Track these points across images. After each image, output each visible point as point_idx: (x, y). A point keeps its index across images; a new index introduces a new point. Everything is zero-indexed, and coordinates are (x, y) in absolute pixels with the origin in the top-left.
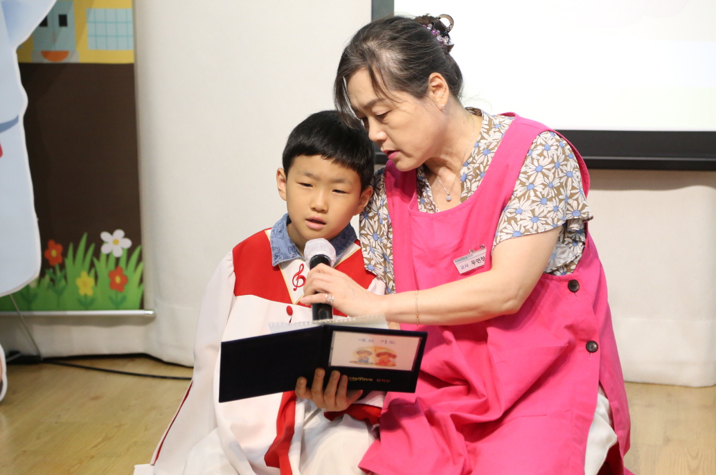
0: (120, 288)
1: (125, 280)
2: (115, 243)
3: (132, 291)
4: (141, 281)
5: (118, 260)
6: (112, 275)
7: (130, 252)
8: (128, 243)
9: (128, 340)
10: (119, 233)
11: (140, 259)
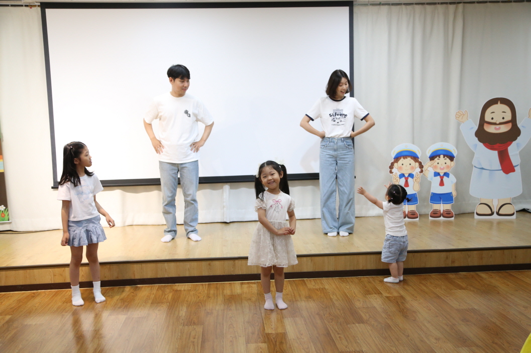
0: (3, 217)
1: (5, 215)
2: (2, 208)
3: (6, 217)
4: (8, 215)
5: (3, 211)
6: (2, 214)
7: (5, 209)
8: (5, 208)
9: (7, 227)
10: (3, 206)
11: (8, 211)
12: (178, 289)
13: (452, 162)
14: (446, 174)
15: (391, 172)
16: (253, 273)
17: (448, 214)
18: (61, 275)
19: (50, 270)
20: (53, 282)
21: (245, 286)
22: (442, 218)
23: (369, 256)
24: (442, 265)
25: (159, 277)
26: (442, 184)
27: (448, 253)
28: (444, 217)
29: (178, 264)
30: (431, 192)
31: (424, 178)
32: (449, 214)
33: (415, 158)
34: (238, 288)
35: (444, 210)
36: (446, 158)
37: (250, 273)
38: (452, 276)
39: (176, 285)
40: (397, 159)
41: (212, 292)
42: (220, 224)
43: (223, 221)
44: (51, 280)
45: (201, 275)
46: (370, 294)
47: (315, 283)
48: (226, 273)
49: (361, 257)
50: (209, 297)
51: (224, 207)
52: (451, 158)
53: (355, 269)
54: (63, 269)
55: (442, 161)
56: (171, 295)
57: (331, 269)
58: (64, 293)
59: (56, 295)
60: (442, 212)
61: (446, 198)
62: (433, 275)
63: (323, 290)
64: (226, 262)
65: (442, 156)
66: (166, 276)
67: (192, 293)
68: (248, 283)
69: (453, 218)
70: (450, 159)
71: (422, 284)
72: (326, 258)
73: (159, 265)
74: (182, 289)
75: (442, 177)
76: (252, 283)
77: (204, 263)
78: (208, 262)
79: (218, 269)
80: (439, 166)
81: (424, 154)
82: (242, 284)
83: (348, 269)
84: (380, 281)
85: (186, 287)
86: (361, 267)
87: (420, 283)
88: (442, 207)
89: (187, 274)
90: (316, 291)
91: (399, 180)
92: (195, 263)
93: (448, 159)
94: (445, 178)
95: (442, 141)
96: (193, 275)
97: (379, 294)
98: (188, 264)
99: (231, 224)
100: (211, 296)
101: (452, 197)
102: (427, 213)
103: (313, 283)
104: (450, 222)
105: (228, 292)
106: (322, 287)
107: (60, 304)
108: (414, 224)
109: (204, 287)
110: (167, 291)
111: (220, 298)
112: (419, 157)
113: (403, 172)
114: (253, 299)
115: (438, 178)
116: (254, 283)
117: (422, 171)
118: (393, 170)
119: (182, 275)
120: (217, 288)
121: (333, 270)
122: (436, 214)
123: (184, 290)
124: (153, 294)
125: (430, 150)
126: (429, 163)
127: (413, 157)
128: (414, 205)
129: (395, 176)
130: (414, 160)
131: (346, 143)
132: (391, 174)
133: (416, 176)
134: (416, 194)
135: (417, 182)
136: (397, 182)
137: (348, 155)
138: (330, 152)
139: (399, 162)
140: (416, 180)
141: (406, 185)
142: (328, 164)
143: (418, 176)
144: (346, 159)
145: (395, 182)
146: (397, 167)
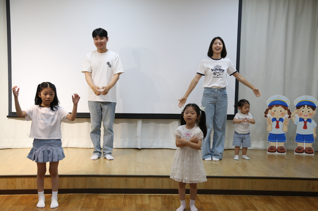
12: (102, 197)
13: (314, 111)
14: (309, 120)
15: (266, 116)
16: (158, 188)
17: (309, 151)
18: (13, 184)
19: (5, 179)
20: (6, 189)
21: (152, 198)
22: (304, 154)
23: (247, 180)
24: (304, 190)
25: (87, 188)
26: (305, 127)
27: (310, 181)
28: (306, 153)
29: (102, 178)
30: (297, 133)
31: (292, 122)
32: (311, 150)
33: (285, 106)
34: (147, 199)
35: (306, 148)
36: (309, 107)
37: (156, 188)
38: (312, 199)
39: (100, 195)
40: (271, 106)
41: (127, 201)
42: (133, 150)
43: (136, 148)
44: (5, 187)
45: (119, 188)
46: (248, 209)
47: (205, 198)
48: (138, 187)
49: (241, 180)
50: (125, 205)
51: (137, 137)
52: (314, 107)
53: (237, 189)
54: (14, 179)
55: (306, 110)
56: (96, 202)
57: (218, 188)
58: (14, 198)
59: (8, 199)
60: (304, 149)
61: (308, 138)
62: (297, 198)
63: (212, 204)
64: (139, 179)
65: (306, 106)
66: (93, 187)
67: (112, 201)
68: (155, 196)
69: (313, 154)
70: (312, 109)
71: (288, 204)
72: (214, 179)
73: (88, 178)
74: (105, 198)
75: (306, 122)
76: (157, 196)
77: (122, 179)
78: (125, 178)
79: (133, 184)
80: (304, 113)
81: (292, 103)
82: (150, 196)
83: (231, 189)
84: (255, 200)
85: (108, 196)
86: (241, 189)
87: (287, 203)
88: (305, 145)
89: (109, 187)
90: (207, 205)
91: (271, 123)
92: (115, 179)
93: (311, 109)
94: (308, 123)
95: (306, 95)
96: (113, 188)
97: (255, 209)
98: (110, 179)
99: (142, 151)
100: (126, 204)
101: (313, 138)
102: (292, 149)
103: (204, 198)
104: (311, 157)
105: (139, 202)
106: (211, 202)
107: (11, 206)
108: (282, 157)
109: (121, 197)
110: (93, 199)
111: (134, 206)
112: (288, 105)
113: (275, 117)
114: (159, 208)
115: (303, 123)
116: (159, 196)
117: (290, 117)
118: (267, 115)
119: (104, 187)
120: (131, 198)
121: (220, 189)
122: (300, 150)
123: (106, 199)
124: (83, 201)
125: (297, 101)
126: (296, 111)
127: (283, 106)
128: (283, 143)
129: (269, 119)
130: (284, 108)
131: (223, 93)
132: (266, 118)
133: (285, 121)
134: (284, 134)
135: (286, 125)
136: (270, 125)
137: (224, 102)
138: (211, 99)
139: (272, 109)
140: (285, 123)
141: (277, 127)
142: (210, 108)
143: (287, 121)
144: (222, 105)
145: (269, 124)
146: (270, 113)
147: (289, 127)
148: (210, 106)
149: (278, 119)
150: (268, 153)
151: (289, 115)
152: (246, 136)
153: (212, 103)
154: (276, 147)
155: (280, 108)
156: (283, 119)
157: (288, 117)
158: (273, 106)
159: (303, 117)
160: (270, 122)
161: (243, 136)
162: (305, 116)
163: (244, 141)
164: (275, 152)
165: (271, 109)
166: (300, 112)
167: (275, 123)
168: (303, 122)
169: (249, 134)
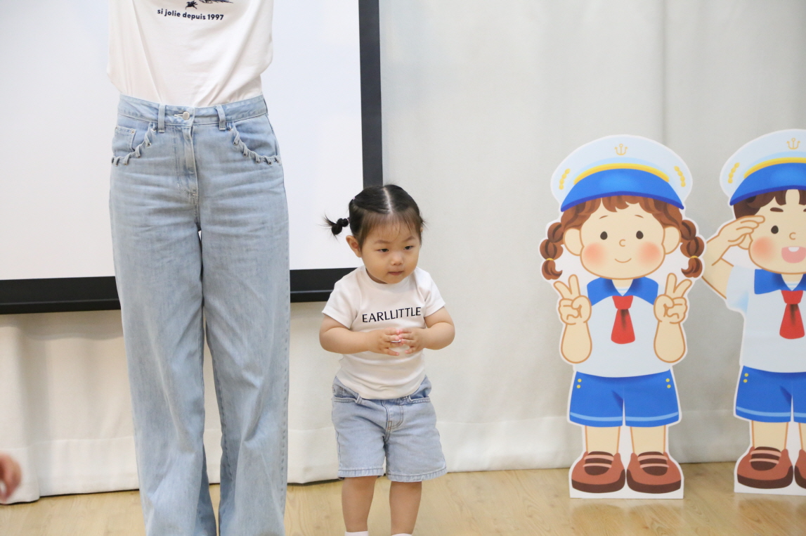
15: (550, 272)
22: (794, 489)
26: (793, 326)
30: (742, 364)
33: (662, 203)
35: (801, 454)
40: (577, 208)
55: (793, 218)
60: (794, 458)
75: (794, 294)
80: (779, 241)
88: (794, 437)
91: (586, 312)
113: (606, 271)
117: (695, 269)
122: (765, 469)
125: (736, 166)
126: (735, 227)
127: (651, 202)
128: (661, 428)
129: (570, 289)
130: (656, 216)
131: (238, 135)
132: (552, 281)
133: (670, 292)
134: (668, 374)
135: (675, 319)
136: (579, 321)
137: (251, 193)
138: (162, 179)
139: (587, 225)
140: (666, 308)
141: (623, 332)
142: (158, 246)
143: (679, 292)
144: (241, 217)
145: (571, 320)
146: (577, 250)
147: (694, 330)
148: (156, 227)
149: (623, 288)
150: (576, 493)
151: (687, 259)
152: (406, 408)
153: (172, 205)
154: (618, 456)
155: (634, 216)
156: (654, 285)
157: (686, 267)
158: (588, 204)
159: (775, 265)
160: (576, 305)
161: (392, 409)
162: (788, 256)
163: (399, 440)
164: (616, 487)
165: (579, 227)
166: (756, 236)
167: (607, 308)
168: (777, 295)
169: (424, 393)
